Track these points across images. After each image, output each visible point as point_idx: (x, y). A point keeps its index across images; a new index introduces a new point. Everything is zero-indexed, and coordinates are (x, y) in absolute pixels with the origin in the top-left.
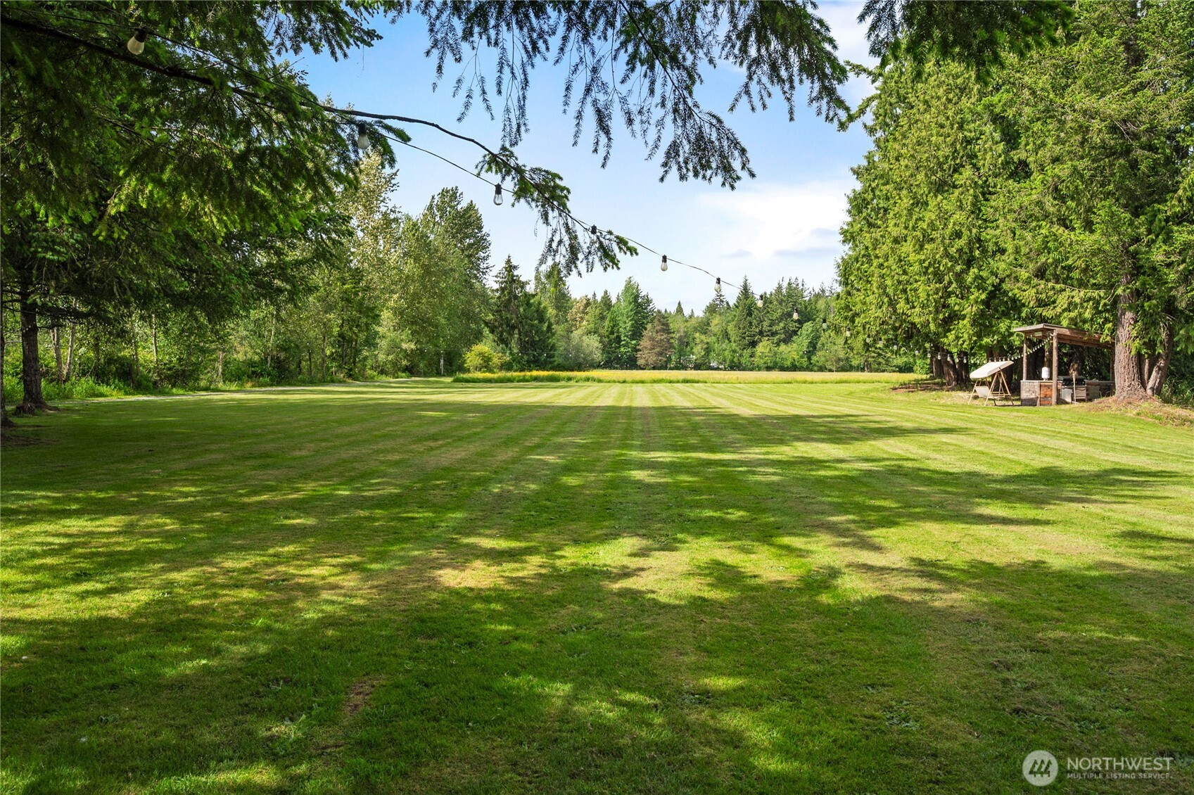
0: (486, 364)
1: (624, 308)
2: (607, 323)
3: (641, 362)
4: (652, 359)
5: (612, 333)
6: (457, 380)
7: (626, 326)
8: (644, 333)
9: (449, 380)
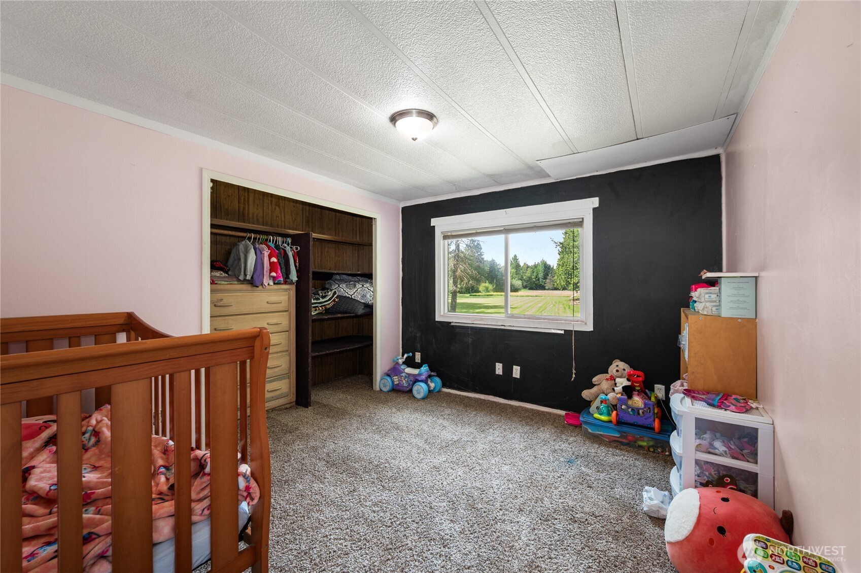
0: (487, 290)
1: (541, 269)
2: (535, 274)
3: (547, 288)
4: (551, 286)
5: (537, 277)
6: (470, 295)
7: (541, 275)
8: (548, 277)
9: (469, 295)
